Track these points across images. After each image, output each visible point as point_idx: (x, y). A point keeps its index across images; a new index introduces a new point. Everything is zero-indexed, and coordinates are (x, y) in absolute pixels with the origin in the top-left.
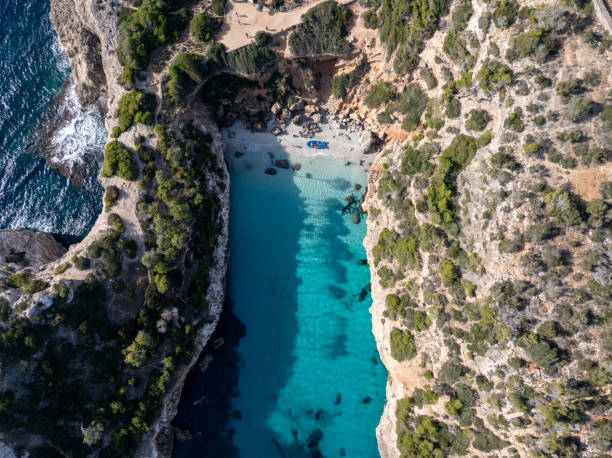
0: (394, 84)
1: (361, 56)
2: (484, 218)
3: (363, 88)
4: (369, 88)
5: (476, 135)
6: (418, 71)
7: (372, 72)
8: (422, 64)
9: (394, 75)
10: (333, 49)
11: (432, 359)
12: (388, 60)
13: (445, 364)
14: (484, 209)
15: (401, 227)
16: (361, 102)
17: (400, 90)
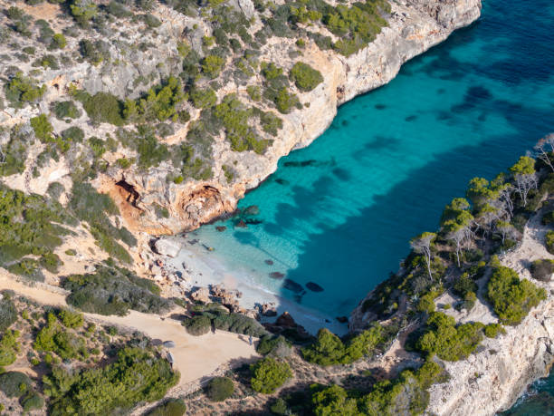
2: (146, 50)
5: (79, 105)
11: (287, 48)
12: (74, 234)
13: (279, 36)
14: (140, 53)
15: (218, 133)
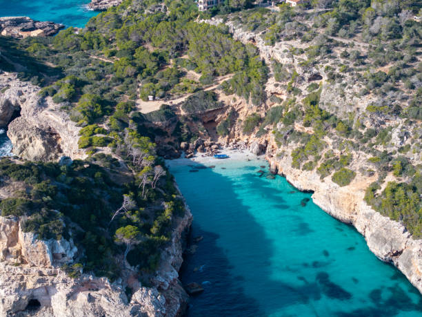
0: (258, 113)
1: (230, 108)
3: (238, 126)
4: (243, 124)
6: (269, 100)
7: (241, 115)
8: (269, 94)
9: (255, 108)
10: (211, 106)
12: (248, 102)
16: (241, 134)
17: (263, 115)
